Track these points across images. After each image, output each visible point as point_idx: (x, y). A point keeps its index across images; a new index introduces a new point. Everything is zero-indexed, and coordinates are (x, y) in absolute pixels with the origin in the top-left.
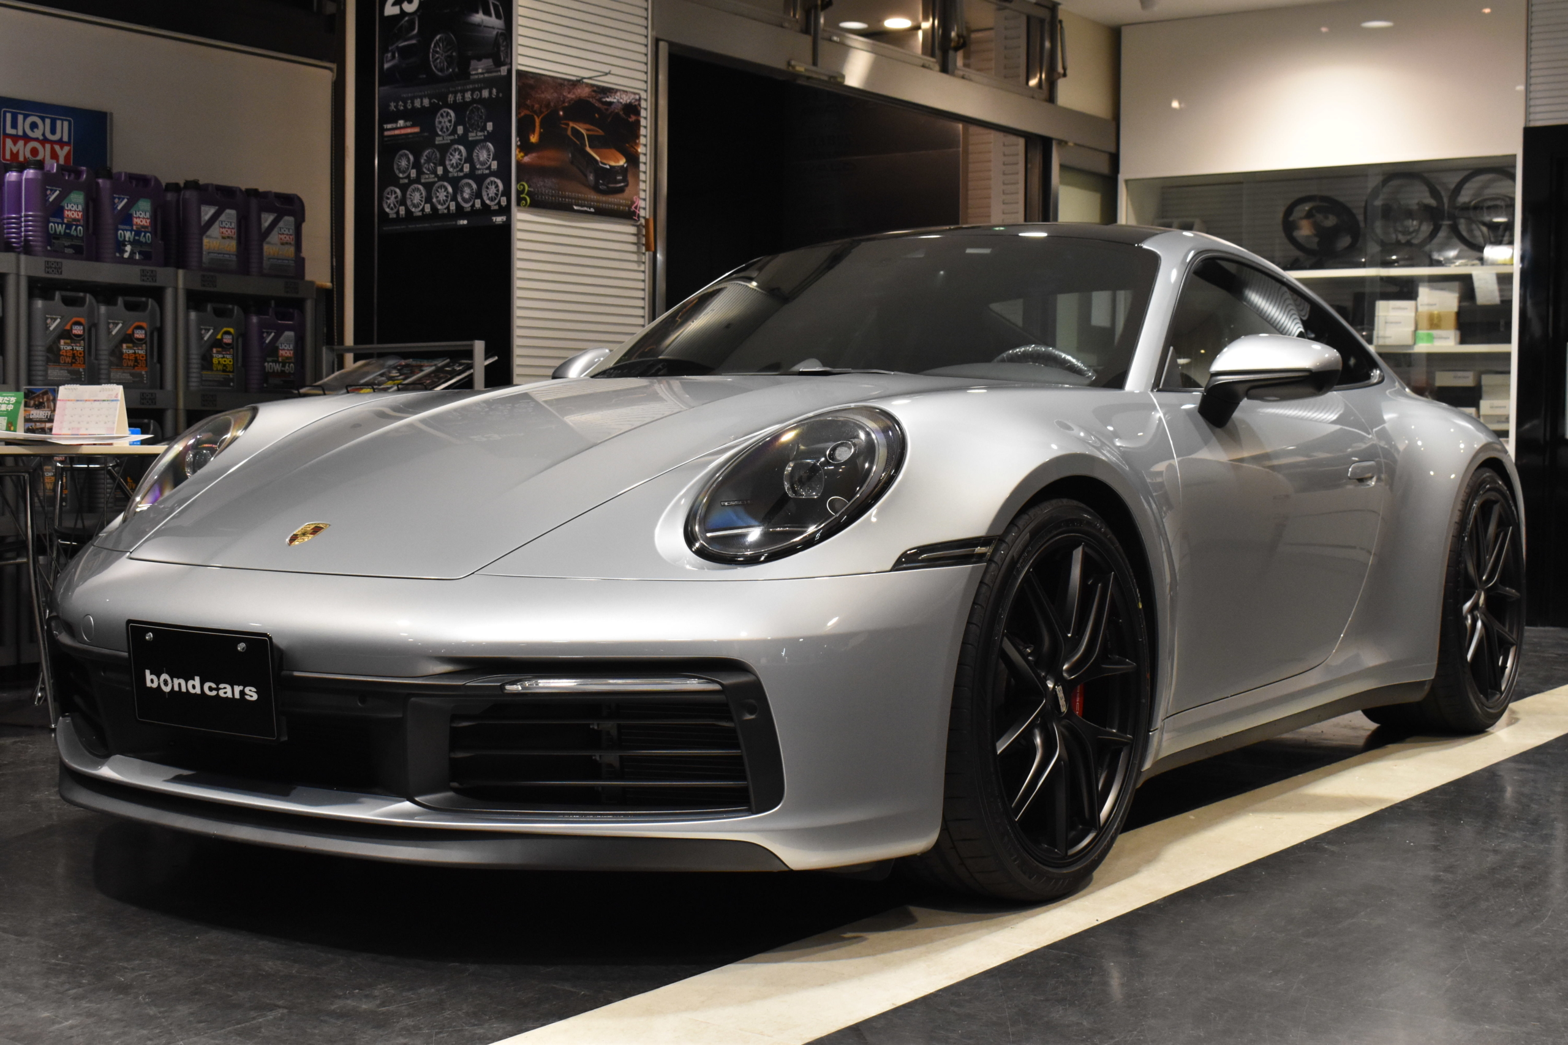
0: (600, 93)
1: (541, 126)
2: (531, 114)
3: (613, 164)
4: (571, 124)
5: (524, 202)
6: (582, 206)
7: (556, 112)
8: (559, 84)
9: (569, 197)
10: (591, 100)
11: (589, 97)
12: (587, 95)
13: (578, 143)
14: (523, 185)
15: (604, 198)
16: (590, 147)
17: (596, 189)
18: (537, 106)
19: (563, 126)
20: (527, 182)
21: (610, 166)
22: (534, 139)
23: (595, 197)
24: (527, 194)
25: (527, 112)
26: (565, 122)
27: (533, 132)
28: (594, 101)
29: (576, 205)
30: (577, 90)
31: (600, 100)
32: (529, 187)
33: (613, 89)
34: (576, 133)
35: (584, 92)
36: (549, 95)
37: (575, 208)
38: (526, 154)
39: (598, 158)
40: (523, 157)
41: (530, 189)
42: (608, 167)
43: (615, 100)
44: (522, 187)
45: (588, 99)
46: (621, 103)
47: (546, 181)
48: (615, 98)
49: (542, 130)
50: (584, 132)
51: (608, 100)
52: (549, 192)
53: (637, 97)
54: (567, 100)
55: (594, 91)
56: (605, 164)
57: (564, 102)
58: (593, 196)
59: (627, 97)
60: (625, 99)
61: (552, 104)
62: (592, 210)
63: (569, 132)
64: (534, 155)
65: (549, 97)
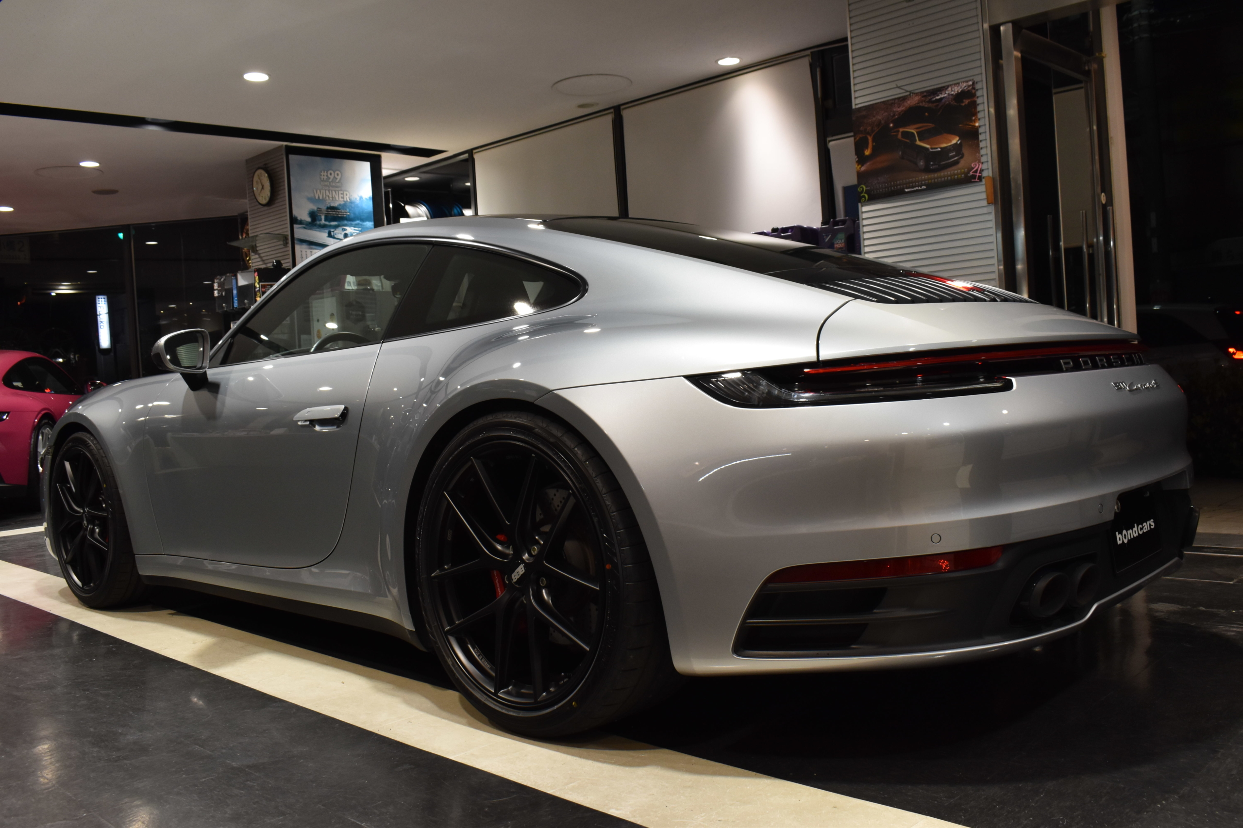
0: (930, 95)
1: (873, 141)
2: (864, 136)
3: (944, 145)
4: (901, 130)
5: (864, 199)
6: (913, 187)
7: (887, 124)
8: (887, 105)
9: (900, 185)
10: (921, 104)
11: (919, 103)
12: (917, 102)
13: (908, 141)
14: (862, 187)
15: (932, 176)
16: (920, 140)
17: (927, 170)
18: (869, 128)
19: (893, 134)
20: (865, 184)
21: (940, 148)
22: (867, 152)
23: (926, 177)
24: (866, 193)
25: (861, 136)
26: (895, 130)
27: (867, 148)
28: (924, 103)
29: (907, 188)
30: (907, 102)
31: (930, 101)
32: (866, 187)
33: (944, 87)
34: (906, 134)
35: (914, 101)
36: (880, 117)
37: (906, 190)
38: (862, 165)
39: (928, 146)
40: (860, 168)
41: (867, 188)
42: (939, 149)
43: (945, 95)
44: (861, 189)
45: (918, 105)
46: (952, 95)
47: (880, 179)
48: (946, 93)
49: (874, 144)
50: (914, 132)
51: (938, 98)
52: (882, 186)
53: (971, 83)
54: (897, 113)
55: (923, 97)
56: (937, 148)
57: (894, 115)
58: (924, 176)
59: (959, 87)
60: (956, 90)
61: (883, 122)
62: (924, 187)
63: (900, 136)
64: (868, 164)
65: (879, 117)
